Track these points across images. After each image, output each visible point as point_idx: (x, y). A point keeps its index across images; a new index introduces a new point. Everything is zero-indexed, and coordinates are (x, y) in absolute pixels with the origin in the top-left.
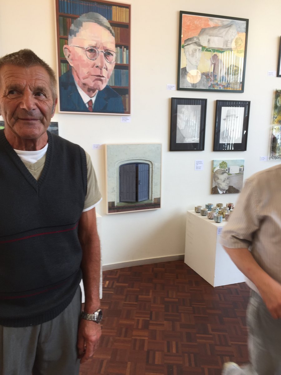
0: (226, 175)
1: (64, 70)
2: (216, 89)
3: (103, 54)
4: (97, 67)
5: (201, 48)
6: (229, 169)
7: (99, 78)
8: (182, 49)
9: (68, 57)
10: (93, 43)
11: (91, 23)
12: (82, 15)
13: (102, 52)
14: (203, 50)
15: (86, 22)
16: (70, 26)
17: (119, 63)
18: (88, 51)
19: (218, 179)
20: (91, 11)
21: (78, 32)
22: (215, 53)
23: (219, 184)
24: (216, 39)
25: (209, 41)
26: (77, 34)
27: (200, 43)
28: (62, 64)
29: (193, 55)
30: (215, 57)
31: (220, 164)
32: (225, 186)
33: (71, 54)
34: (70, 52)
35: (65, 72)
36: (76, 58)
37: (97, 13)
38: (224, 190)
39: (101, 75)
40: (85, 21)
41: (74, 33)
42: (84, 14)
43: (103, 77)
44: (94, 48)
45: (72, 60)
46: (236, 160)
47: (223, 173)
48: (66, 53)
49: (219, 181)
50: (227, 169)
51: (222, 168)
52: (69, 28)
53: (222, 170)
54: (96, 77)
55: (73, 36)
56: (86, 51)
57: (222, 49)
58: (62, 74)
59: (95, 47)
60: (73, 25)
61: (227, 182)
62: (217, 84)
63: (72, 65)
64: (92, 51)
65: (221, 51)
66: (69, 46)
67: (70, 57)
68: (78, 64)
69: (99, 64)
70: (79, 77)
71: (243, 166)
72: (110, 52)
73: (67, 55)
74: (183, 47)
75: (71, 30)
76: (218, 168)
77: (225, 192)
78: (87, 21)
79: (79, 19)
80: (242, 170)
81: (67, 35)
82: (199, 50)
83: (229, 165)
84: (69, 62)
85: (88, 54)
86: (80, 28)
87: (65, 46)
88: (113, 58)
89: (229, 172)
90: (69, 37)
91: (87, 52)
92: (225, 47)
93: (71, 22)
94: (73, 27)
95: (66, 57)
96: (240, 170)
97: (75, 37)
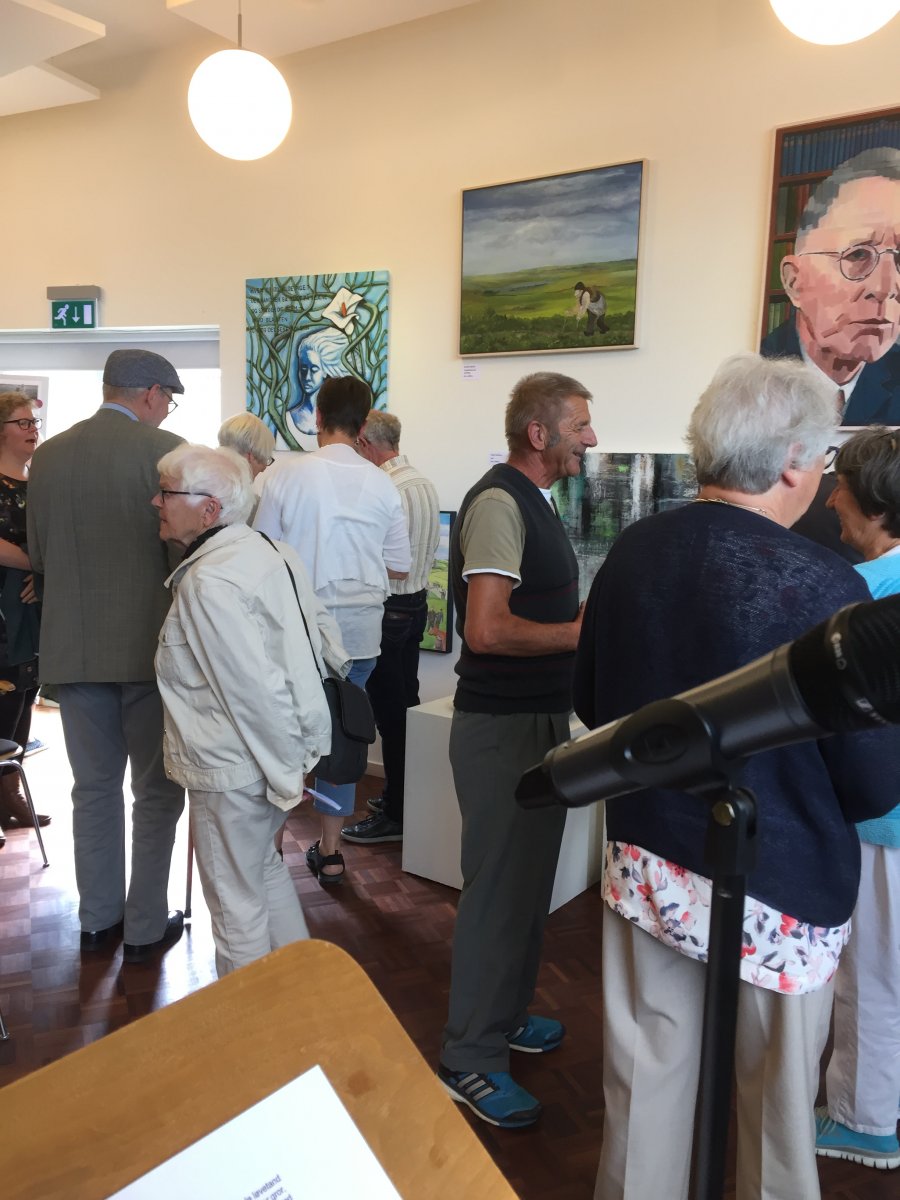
1: (776, 320)
3: (891, 258)
4: (869, 297)
7: (873, 326)
9: (791, 285)
11: (865, 181)
12: (840, 166)
15: (850, 182)
16: (805, 202)
18: (847, 258)
20: (867, 148)
21: (824, 213)
26: (821, 220)
28: (773, 307)
33: (798, 276)
34: (796, 270)
35: (778, 325)
36: (812, 283)
37: (885, 148)
39: (880, 318)
40: (845, 181)
41: (813, 220)
42: (847, 162)
44: (866, 247)
45: (800, 290)
48: (786, 276)
52: (803, 207)
54: (864, 327)
55: (809, 227)
56: (842, 258)
58: (771, 331)
59: (868, 243)
60: (812, 200)
63: (796, 304)
66: (797, 255)
67: (795, 285)
68: (815, 300)
70: (812, 334)
73: (788, 282)
75: (807, 212)
78: (852, 179)
79: (830, 179)
81: (794, 229)
84: (792, 299)
86: (831, 203)
87: (785, 259)
90: (800, 232)
91: (844, 262)
93: (807, 193)
94: (811, 205)
95: (786, 286)
97: (816, 230)
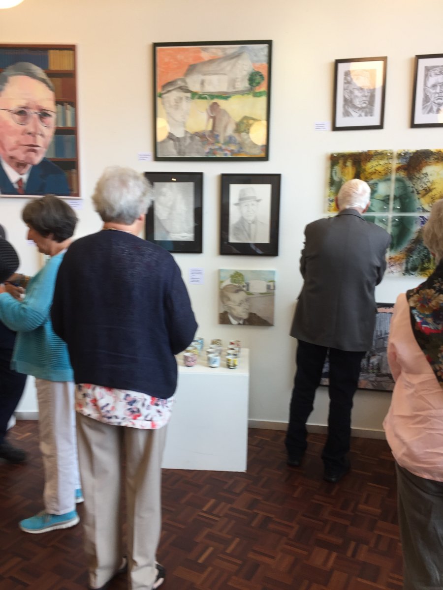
0: (242, 295)
2: (218, 156)
3: (36, 116)
4: (29, 134)
5: (189, 95)
6: (248, 285)
7: (32, 148)
8: (159, 100)
10: (23, 103)
11: (21, 77)
12: (8, 68)
13: (36, 113)
14: (193, 98)
15: (13, 77)
17: (60, 126)
19: (229, 299)
20: (19, 61)
21: (2, 90)
22: (215, 100)
23: (230, 308)
24: (214, 78)
25: (202, 83)
26: (2, 93)
27: (187, 87)
29: (177, 107)
30: (214, 107)
31: (232, 276)
32: (241, 311)
36: (1, 124)
37: (28, 63)
38: (240, 319)
39: (35, 144)
40: (11, 76)
42: (11, 66)
43: (38, 146)
44: (24, 109)
46: (260, 271)
47: (237, 291)
49: (230, 304)
50: (245, 284)
51: (235, 283)
53: (236, 286)
54: (28, 148)
57: (226, 93)
61: (245, 305)
62: (220, 149)
64: (22, 113)
65: (225, 96)
68: (3, 132)
69: (31, 130)
71: (273, 281)
72: (46, 112)
74: (160, 96)
76: (227, 282)
77: (241, 322)
78: (14, 75)
79: (3, 73)
80: (272, 288)
82: (187, 97)
83: (248, 278)
85: (17, 117)
86: (5, 85)
88: (52, 121)
89: (248, 290)
91: (15, 115)
92: (231, 90)
96: (268, 287)
